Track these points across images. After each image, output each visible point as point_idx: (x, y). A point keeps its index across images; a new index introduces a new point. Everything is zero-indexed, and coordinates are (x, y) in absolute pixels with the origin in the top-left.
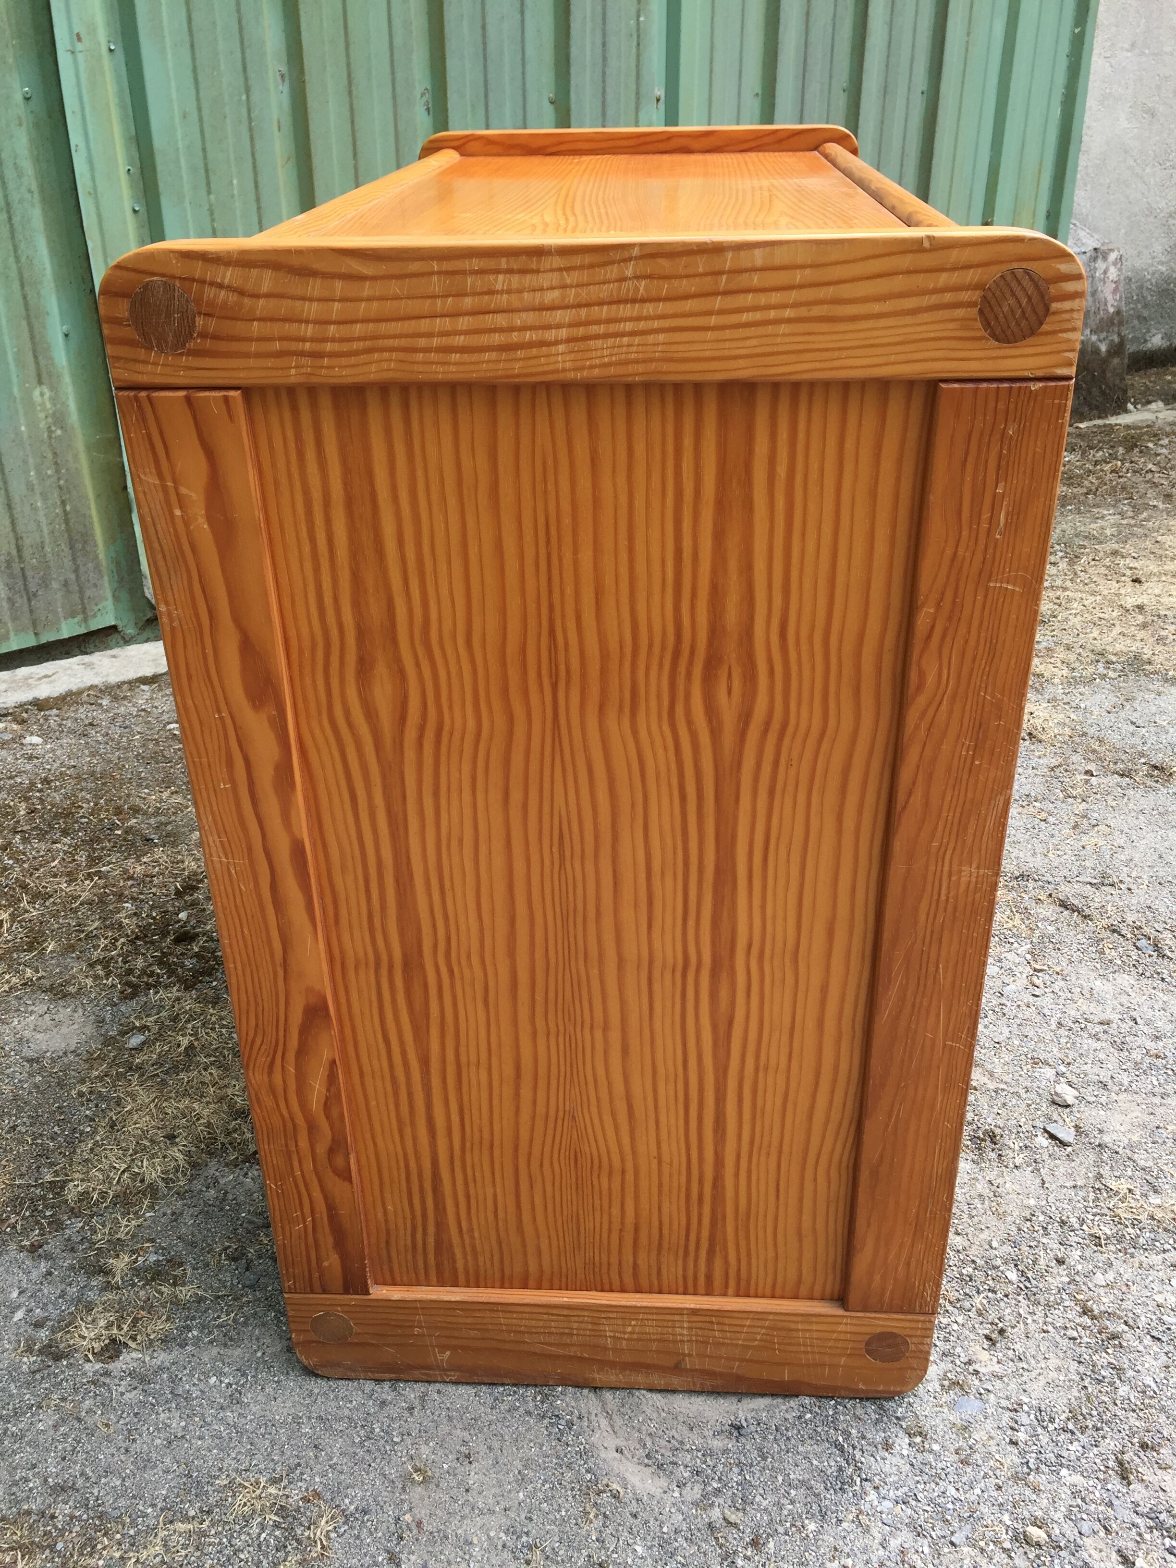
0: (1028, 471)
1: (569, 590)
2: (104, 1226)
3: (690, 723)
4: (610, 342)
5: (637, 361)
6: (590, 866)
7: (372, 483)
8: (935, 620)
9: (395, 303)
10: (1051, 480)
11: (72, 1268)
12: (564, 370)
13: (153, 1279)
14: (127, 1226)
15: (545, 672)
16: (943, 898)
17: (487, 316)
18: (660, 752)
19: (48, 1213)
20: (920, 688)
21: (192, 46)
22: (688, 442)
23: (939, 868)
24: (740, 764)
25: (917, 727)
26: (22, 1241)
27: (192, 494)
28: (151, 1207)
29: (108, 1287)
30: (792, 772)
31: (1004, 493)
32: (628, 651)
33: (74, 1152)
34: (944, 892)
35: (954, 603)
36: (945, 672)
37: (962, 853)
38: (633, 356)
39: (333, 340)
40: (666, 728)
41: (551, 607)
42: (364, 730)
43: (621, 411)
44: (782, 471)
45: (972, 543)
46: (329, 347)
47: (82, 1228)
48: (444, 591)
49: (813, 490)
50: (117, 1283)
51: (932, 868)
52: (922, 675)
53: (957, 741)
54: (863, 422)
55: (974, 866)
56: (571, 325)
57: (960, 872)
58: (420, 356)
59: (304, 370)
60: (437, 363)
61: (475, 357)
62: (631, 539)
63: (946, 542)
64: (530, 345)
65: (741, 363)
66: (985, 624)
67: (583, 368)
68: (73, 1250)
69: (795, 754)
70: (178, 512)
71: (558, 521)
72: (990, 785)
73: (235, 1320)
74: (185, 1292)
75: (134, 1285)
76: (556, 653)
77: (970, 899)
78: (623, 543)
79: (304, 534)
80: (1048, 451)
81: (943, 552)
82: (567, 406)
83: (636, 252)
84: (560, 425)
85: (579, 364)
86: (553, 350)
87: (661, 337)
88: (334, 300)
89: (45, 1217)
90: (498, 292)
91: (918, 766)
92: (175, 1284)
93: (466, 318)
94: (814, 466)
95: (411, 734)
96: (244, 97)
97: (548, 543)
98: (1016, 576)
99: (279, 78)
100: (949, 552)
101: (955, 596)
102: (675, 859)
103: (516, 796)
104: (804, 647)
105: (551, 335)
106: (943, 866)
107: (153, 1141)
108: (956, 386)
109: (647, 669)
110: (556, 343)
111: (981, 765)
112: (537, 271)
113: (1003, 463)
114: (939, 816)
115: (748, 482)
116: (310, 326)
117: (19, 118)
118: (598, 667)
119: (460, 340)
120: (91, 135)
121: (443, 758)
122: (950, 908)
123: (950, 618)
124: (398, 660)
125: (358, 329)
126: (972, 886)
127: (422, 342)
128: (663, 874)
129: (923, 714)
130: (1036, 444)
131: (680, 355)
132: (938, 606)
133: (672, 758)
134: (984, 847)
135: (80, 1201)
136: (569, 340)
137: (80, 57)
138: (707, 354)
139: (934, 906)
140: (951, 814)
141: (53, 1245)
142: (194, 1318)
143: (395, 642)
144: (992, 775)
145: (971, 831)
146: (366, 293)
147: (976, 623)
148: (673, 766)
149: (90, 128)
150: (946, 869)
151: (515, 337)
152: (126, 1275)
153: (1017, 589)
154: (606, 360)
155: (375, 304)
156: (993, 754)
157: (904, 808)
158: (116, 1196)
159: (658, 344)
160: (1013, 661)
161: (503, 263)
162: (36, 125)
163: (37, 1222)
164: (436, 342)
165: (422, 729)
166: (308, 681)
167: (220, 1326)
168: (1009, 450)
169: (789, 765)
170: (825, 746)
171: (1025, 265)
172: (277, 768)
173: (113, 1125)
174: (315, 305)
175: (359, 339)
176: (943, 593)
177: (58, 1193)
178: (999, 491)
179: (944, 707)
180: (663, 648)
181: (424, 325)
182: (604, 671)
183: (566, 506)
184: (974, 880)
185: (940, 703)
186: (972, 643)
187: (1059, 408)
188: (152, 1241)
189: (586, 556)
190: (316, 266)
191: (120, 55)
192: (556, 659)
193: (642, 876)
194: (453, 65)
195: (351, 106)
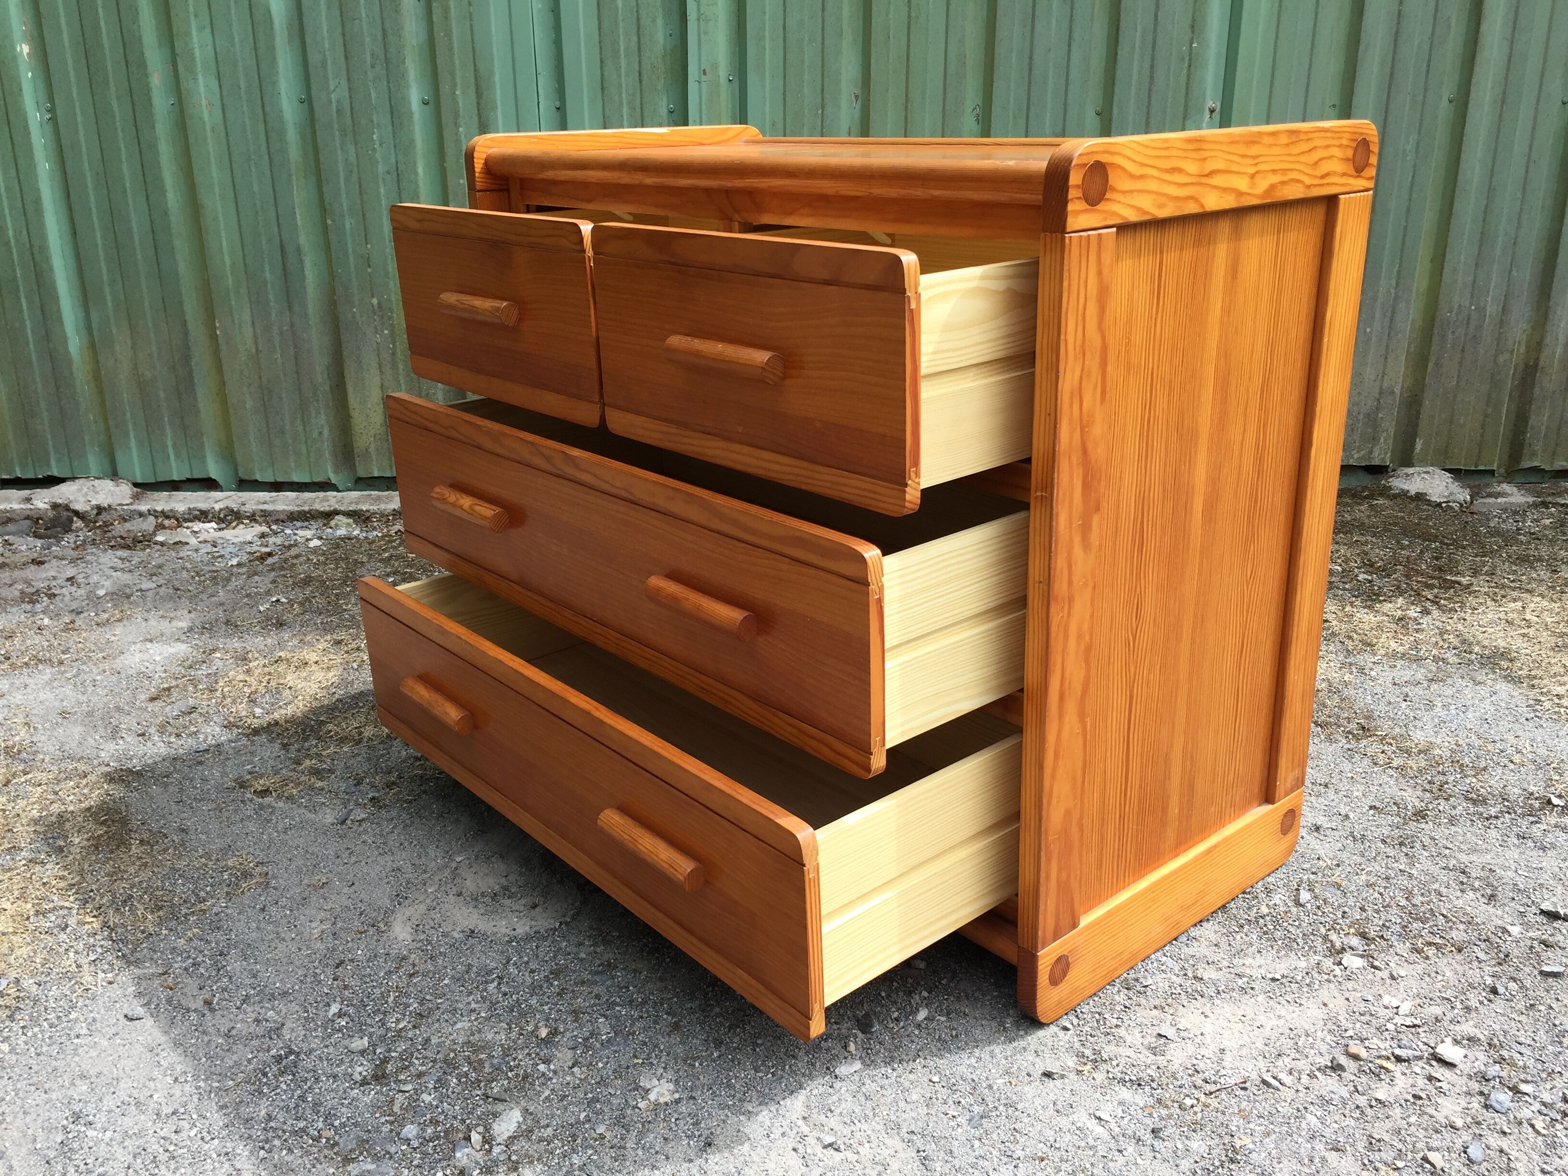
2: (322, 747)
11: (290, 757)
13: (314, 774)
14: (331, 750)
19: (308, 734)
21: (785, 77)
26: (285, 740)
28: (350, 747)
29: (293, 770)
47: (313, 744)
50: (298, 769)
89: (305, 735)
92: (319, 780)
137: (704, 85)
141: (294, 747)
142: (310, 795)
152: (305, 768)
163: (299, 736)
177: (320, 727)
188: (333, 760)
191: (736, 83)
194: (998, 86)
195: (906, 117)
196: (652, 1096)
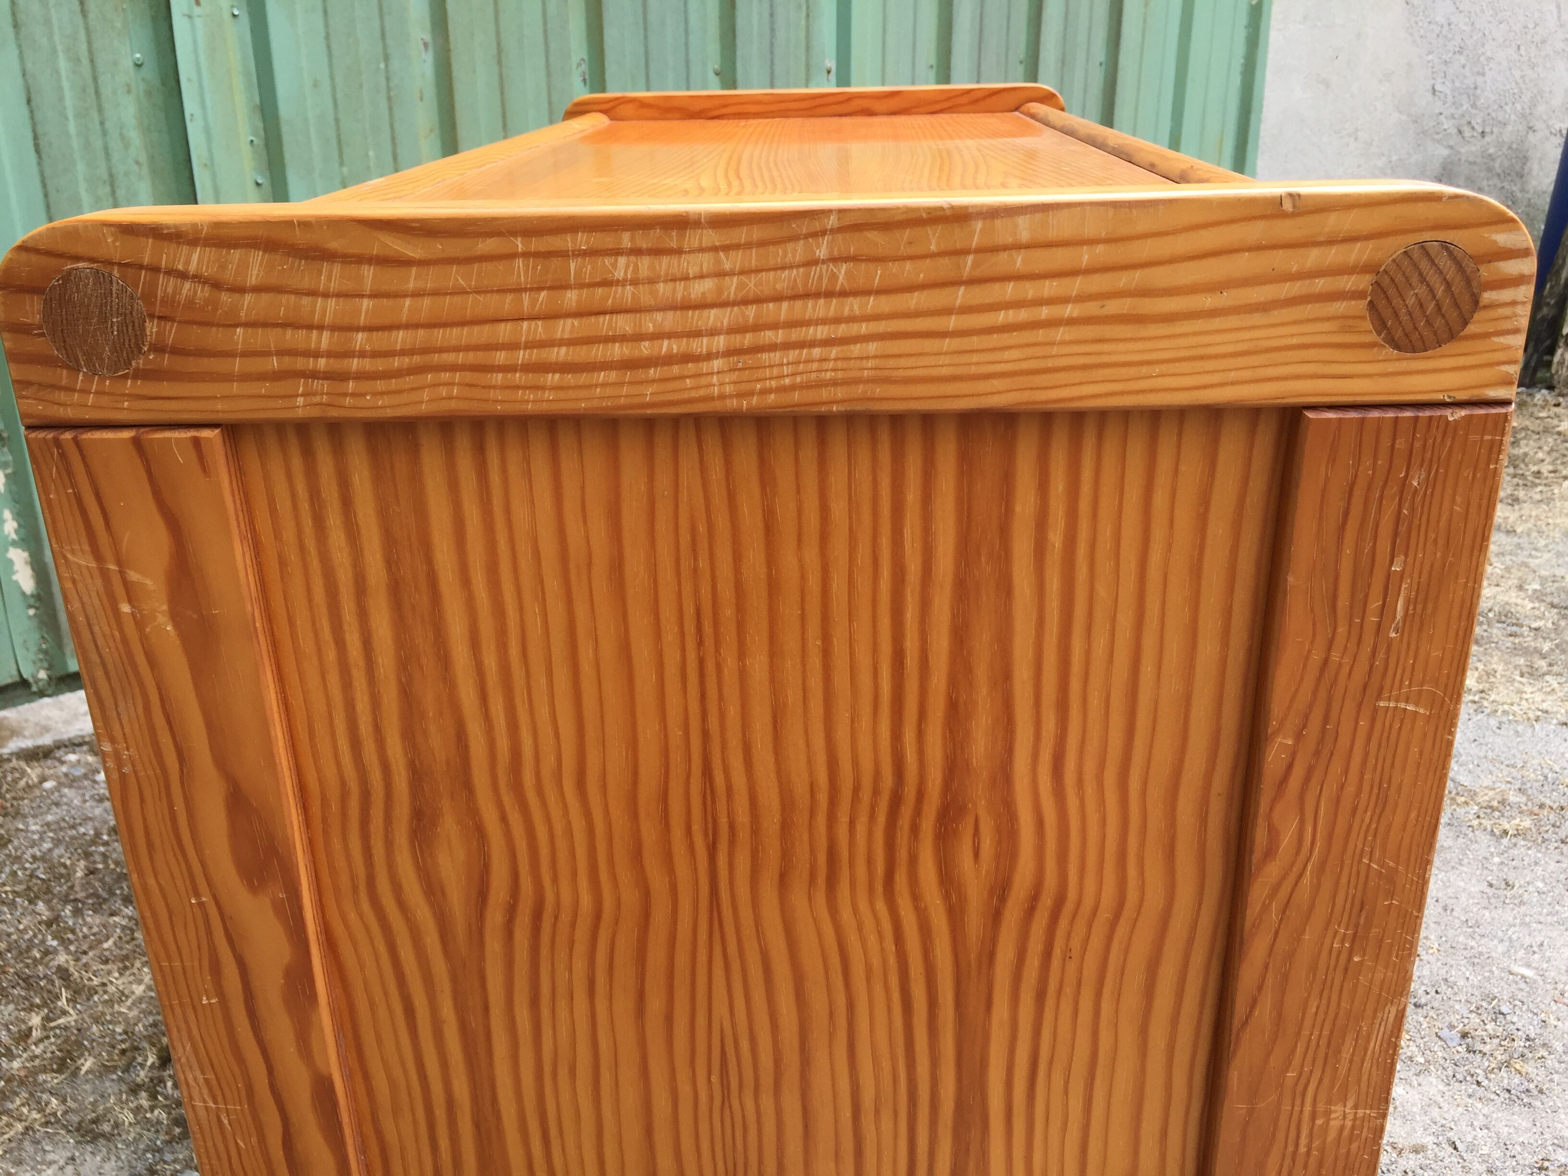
0: (1441, 542)
1: (733, 711)
3: (916, 897)
4: (793, 355)
5: (834, 383)
6: (767, 1102)
7: (429, 560)
8: (1294, 755)
9: (457, 299)
10: (1476, 553)
12: (722, 397)
15: (696, 827)
16: (1303, 1150)
17: (601, 318)
18: (872, 939)
20: (1270, 853)
21: (325, 12)
22: (912, 497)
23: (1297, 1108)
24: (992, 955)
25: (1266, 908)
27: (149, 582)
30: (1072, 967)
31: (1402, 573)
32: (823, 798)
34: (1303, 1141)
35: (1324, 730)
36: (1309, 829)
37: (1332, 1087)
38: (829, 375)
39: (362, 354)
40: (881, 906)
41: (705, 734)
42: (423, 913)
43: (809, 453)
44: (1056, 538)
45: (1352, 646)
46: (355, 364)
48: (543, 713)
49: (1104, 566)
51: (1286, 1107)
52: (1273, 835)
53: (1326, 929)
54: (1182, 468)
55: (1350, 1104)
56: (732, 331)
57: (1328, 1113)
58: (498, 378)
59: (317, 399)
60: (525, 388)
61: (584, 378)
62: (826, 638)
63: (1312, 642)
64: (669, 360)
65: (997, 384)
66: (1372, 760)
67: (751, 393)
69: (1076, 943)
70: (126, 608)
71: (715, 614)
72: (1376, 990)
76: (714, 802)
77: (1343, 1151)
78: (814, 643)
79: (326, 633)
80: (1473, 510)
81: (1307, 658)
82: (727, 447)
83: (832, 222)
84: (716, 472)
85: (744, 387)
86: (705, 367)
87: (872, 347)
88: (362, 296)
90: (618, 282)
91: (1266, 966)
93: (569, 321)
94: (1106, 530)
95: (495, 917)
96: (382, 66)
97: (700, 643)
98: (1420, 692)
99: (422, 47)
100: (1317, 657)
101: (1326, 719)
102: (895, 1091)
103: (655, 1004)
104: (1090, 789)
105: (701, 345)
106: (1302, 1104)
108: (1331, 415)
109: (852, 823)
110: (709, 356)
111: (1361, 963)
112: (679, 252)
113: (1403, 529)
114: (1299, 1033)
115: (1004, 556)
116: (326, 335)
117: (128, 86)
118: (777, 819)
119: (560, 354)
120: (208, 103)
121: (544, 952)
122: (1312, 1162)
123: (1317, 753)
124: (472, 812)
125: (400, 338)
126: (1346, 1132)
127: (501, 357)
128: (877, 1111)
129: (1276, 889)
130: (1453, 501)
131: (901, 373)
132: (1299, 737)
133: (891, 948)
134: (1365, 1078)
136: (729, 353)
137: (198, 21)
138: (945, 371)
139: (1288, 1161)
140: (1316, 1033)
143: (468, 786)
144: (1379, 976)
145: (1346, 1055)
146: (411, 285)
147: (1357, 758)
148: (892, 961)
149: (208, 96)
150: (1308, 1108)
151: (645, 349)
153: (1422, 711)
154: (787, 381)
155: (427, 301)
156: (1380, 946)
157: (1246, 1022)
159: (867, 358)
160: (1413, 815)
161: (626, 240)
162: (149, 93)
164: (522, 356)
165: (511, 911)
166: (336, 843)
168: (1412, 509)
169: (1067, 956)
170: (1122, 930)
171: (1442, 236)
172: (288, 973)
174: (332, 303)
175: (403, 353)
176: (1307, 717)
178: (1397, 568)
179: (1306, 880)
180: (876, 792)
181: (504, 331)
182: (786, 826)
183: (726, 592)
184: (1349, 1123)
185: (1301, 876)
186: (1350, 789)
187: (1491, 448)
189: (758, 664)
190: (334, 245)
191: (245, 20)
192: (714, 809)
193: (847, 1114)
194: (611, 34)
195: (501, 76)
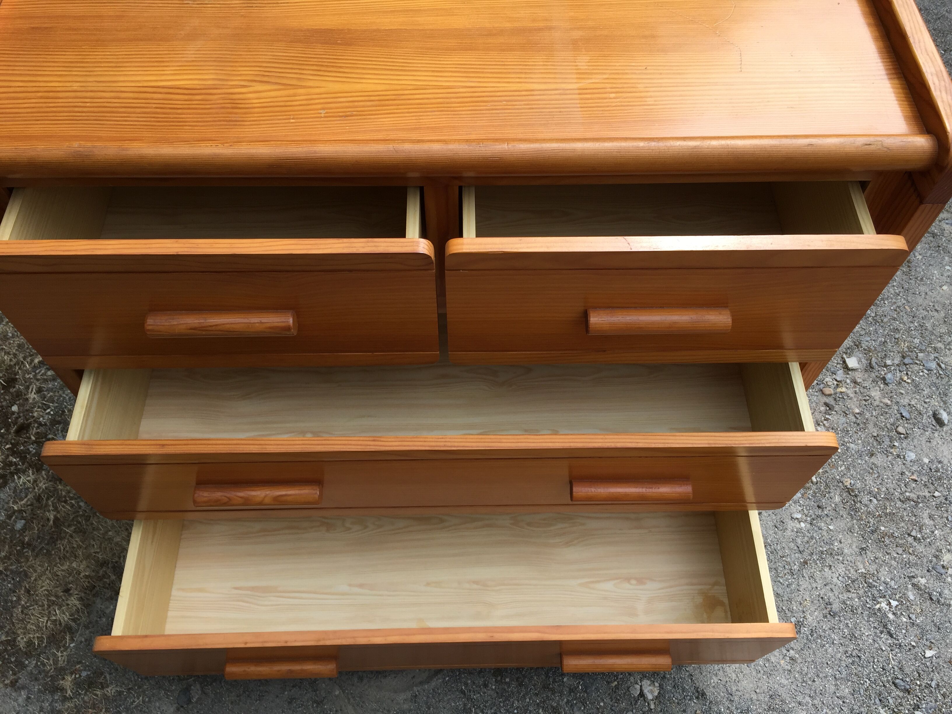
2: (48, 659)
11: (39, 691)
13: (89, 687)
14: (62, 656)
19: (13, 660)
26: (4, 680)
28: (72, 640)
29: (65, 699)
33: (12, 616)
47: (37, 663)
50: (70, 695)
68: (36, 679)
73: (144, 701)
74: (111, 691)
75: (80, 694)
89: (12, 662)
92: (103, 688)
107: (57, 596)
135: (28, 646)
141: (23, 680)
142: (120, 705)
152: (73, 689)
158: (48, 638)
163: (9, 667)
167: (136, 707)
173: (28, 591)
177: (13, 645)
188: (79, 663)
196: (650, 697)
